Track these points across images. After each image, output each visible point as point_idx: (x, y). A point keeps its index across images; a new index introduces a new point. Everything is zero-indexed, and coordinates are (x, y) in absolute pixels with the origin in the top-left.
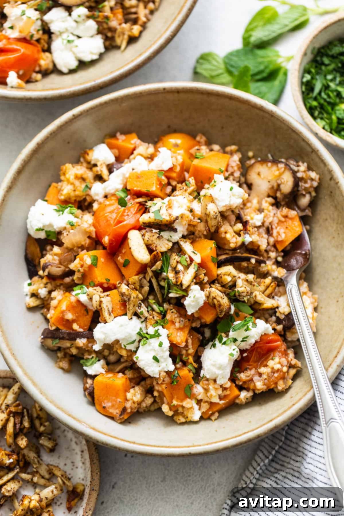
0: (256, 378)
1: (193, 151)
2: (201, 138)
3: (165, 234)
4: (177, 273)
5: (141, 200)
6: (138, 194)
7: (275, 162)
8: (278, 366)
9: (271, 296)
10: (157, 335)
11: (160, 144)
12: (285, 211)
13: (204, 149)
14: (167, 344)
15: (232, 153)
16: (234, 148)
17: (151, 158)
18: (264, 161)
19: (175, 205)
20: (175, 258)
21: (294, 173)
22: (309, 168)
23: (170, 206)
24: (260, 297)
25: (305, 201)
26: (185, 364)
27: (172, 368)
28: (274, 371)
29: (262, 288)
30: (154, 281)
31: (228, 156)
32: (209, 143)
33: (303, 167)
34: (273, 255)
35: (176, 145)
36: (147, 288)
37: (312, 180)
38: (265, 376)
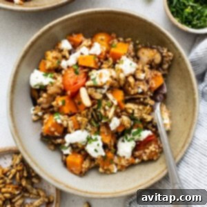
0: (143, 155)
1: (111, 42)
2: (114, 35)
3: (99, 90)
4: (105, 110)
5: (86, 70)
6: (84, 67)
7: (152, 48)
8: (154, 149)
9: (149, 114)
10: (96, 140)
11: (94, 39)
12: (156, 72)
13: (115, 41)
14: (101, 144)
15: (129, 42)
16: (129, 39)
17: (90, 47)
18: (146, 47)
19: (104, 75)
20: (104, 102)
21: (161, 54)
22: (169, 51)
23: (101, 76)
24: (145, 116)
25: (166, 66)
26: (110, 150)
27: (103, 154)
28: (152, 152)
29: (145, 111)
30: (94, 114)
31: (127, 44)
32: (117, 37)
33: (165, 51)
34: (149, 93)
35: (102, 40)
36: (90, 117)
37: (169, 56)
38: (148, 154)
